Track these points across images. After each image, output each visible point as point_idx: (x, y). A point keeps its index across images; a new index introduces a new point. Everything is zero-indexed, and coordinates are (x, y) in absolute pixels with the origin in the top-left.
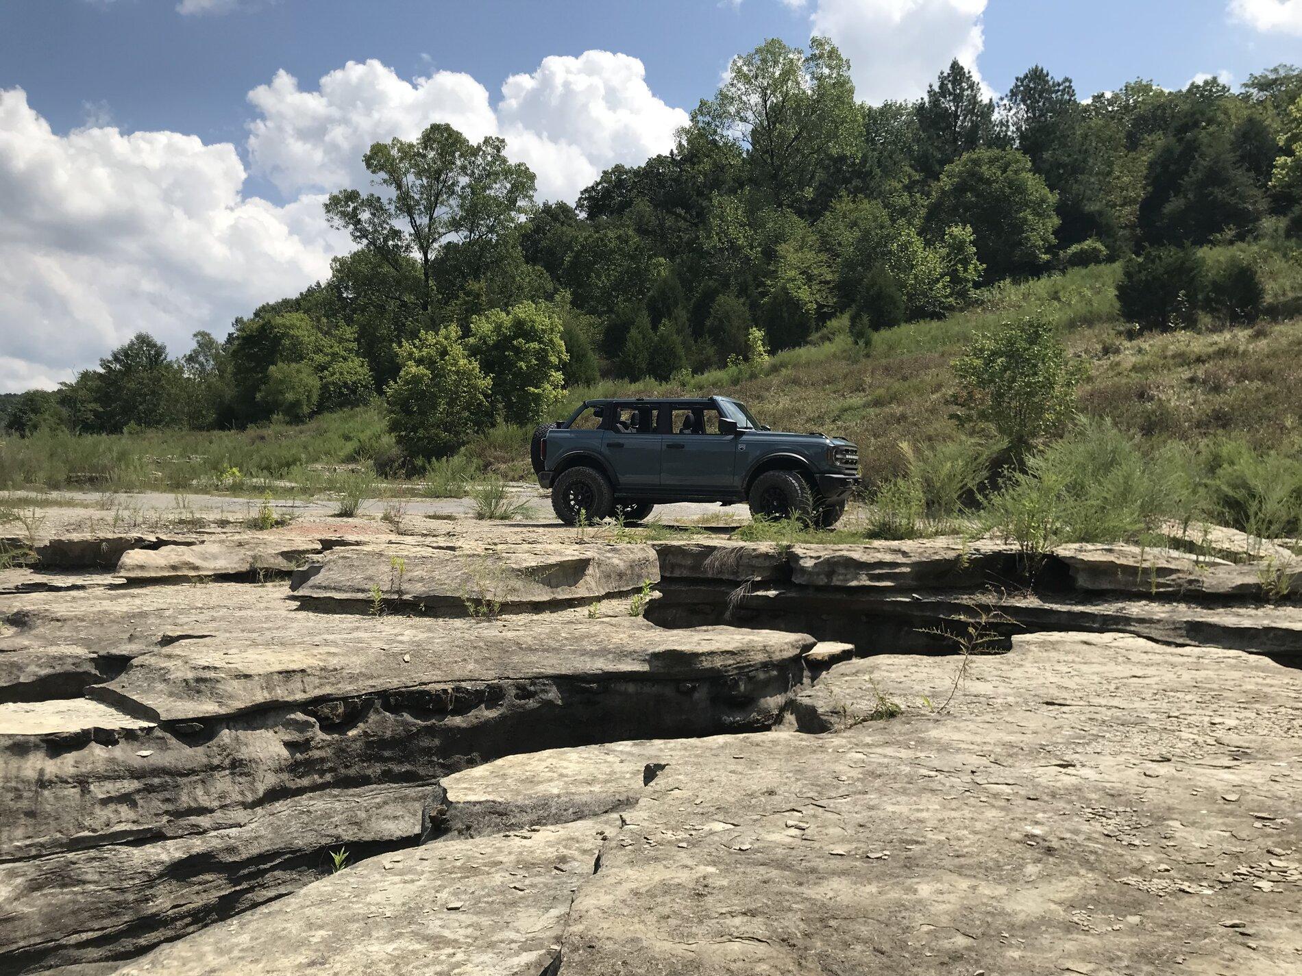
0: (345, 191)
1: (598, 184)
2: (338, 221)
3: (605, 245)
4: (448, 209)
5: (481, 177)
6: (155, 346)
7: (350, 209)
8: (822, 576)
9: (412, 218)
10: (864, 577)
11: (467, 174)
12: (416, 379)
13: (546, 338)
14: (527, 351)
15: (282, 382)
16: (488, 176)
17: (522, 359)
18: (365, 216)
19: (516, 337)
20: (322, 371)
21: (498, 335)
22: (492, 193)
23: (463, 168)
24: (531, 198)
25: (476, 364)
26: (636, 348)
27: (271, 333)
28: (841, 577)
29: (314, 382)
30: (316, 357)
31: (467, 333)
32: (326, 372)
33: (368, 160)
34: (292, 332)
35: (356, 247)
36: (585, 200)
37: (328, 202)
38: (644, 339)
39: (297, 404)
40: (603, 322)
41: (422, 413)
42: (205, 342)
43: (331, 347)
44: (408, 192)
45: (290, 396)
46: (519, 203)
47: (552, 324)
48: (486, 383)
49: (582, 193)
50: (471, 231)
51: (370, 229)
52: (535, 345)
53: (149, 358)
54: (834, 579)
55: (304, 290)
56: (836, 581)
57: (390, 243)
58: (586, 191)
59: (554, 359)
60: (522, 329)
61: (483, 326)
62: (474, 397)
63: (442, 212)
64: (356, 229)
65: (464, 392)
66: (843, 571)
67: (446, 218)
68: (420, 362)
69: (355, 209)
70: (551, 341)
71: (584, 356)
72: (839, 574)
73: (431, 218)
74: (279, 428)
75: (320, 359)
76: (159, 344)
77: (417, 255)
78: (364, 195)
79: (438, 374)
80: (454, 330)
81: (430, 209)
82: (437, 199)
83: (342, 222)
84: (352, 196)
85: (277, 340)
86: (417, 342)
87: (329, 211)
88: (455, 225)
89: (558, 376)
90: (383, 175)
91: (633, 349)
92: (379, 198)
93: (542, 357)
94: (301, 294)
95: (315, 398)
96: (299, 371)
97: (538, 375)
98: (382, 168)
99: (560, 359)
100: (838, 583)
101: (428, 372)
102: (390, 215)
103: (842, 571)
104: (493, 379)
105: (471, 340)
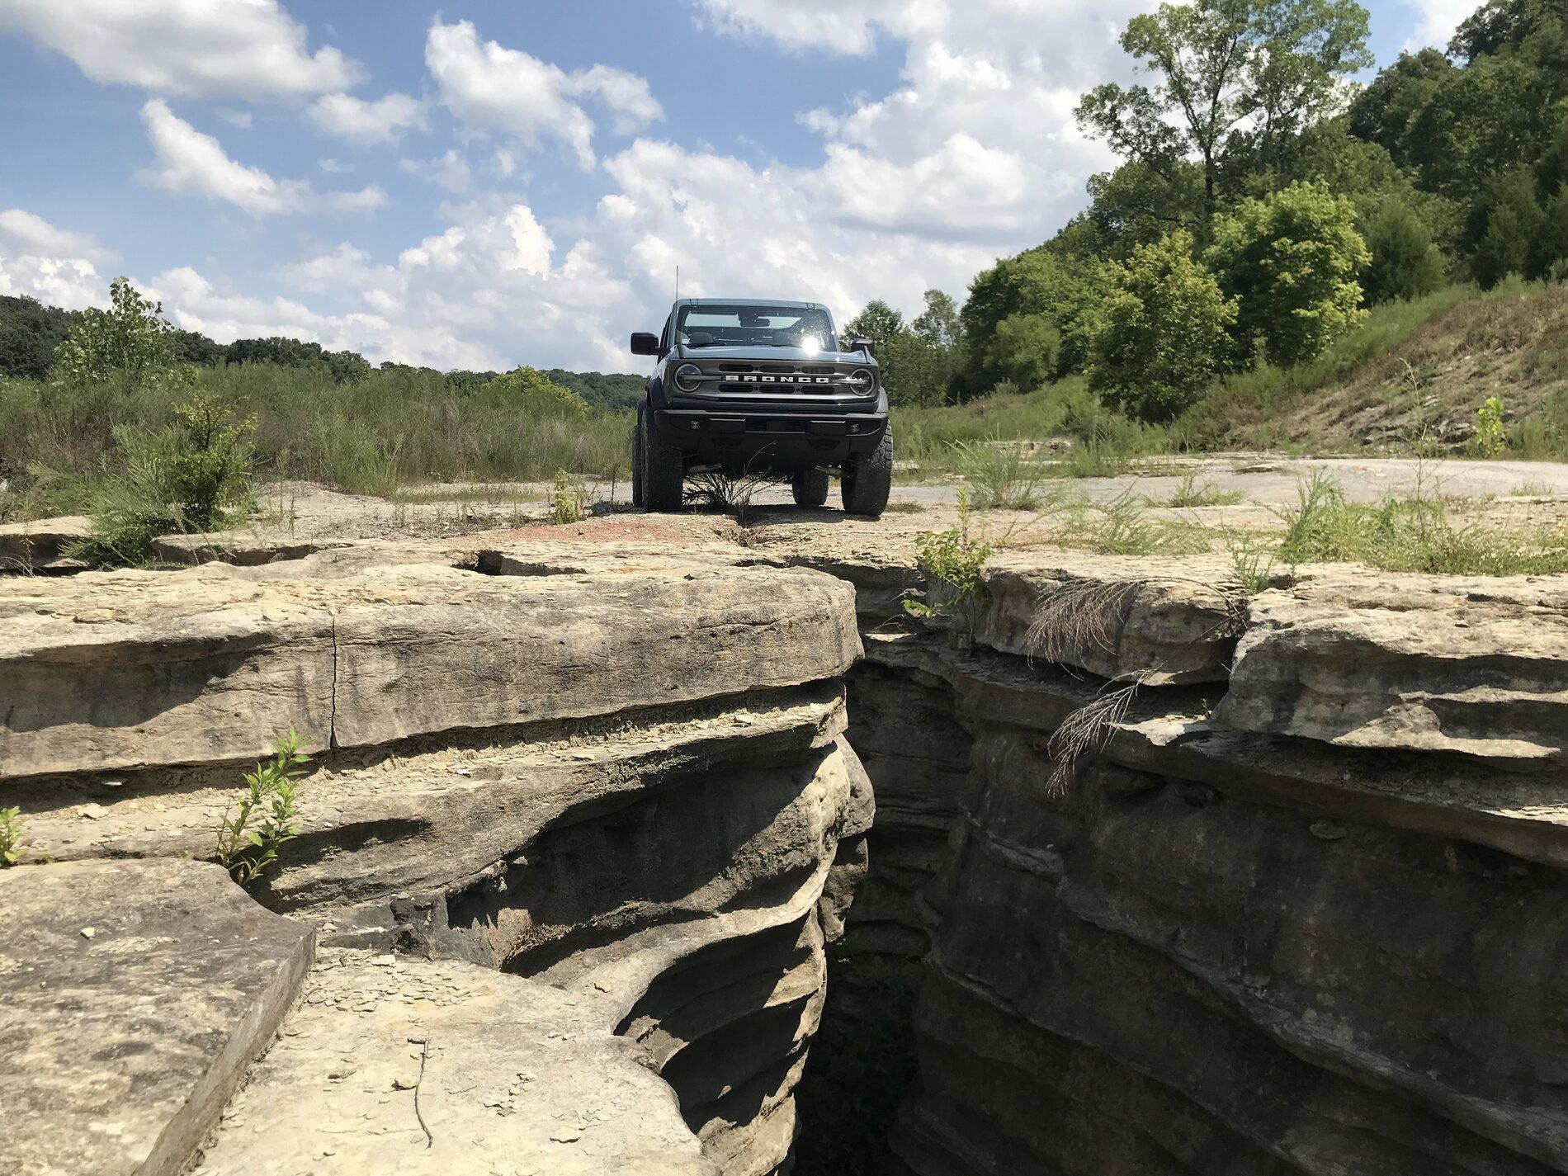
0: (1101, 87)
1: (1482, 11)
2: (1092, 128)
3: (1476, 88)
4: (1239, 86)
5: (1284, 32)
6: (889, 313)
7: (1107, 111)
8: (1258, 702)
9: (1188, 107)
10: (1420, 714)
11: (1264, 32)
12: (1122, 315)
13: (1327, 231)
14: (1296, 256)
15: (1012, 340)
16: (1294, 28)
17: (1288, 268)
18: (1125, 115)
19: (1276, 237)
20: (1066, 323)
21: (1252, 236)
22: (1298, 51)
23: (1259, 25)
24: (1361, 46)
25: (1212, 282)
26: (1506, 233)
27: (1006, 281)
28: (1323, 710)
29: (1053, 339)
30: (1059, 305)
31: (1203, 238)
32: (1072, 323)
33: (1128, 42)
34: (1029, 277)
35: (1121, 161)
36: (1463, 38)
37: (1080, 106)
38: (1520, 219)
39: (1030, 366)
40: (1464, 206)
41: (1138, 361)
42: (939, 303)
43: (1079, 291)
44: (1182, 73)
45: (1020, 357)
46: (1343, 58)
47: (1338, 208)
48: (1229, 310)
49: (1459, 29)
50: (1270, 110)
51: (1134, 132)
52: (1309, 246)
53: (884, 328)
54: (1300, 713)
55: (1063, 226)
56: (1304, 724)
57: (1161, 146)
58: (1465, 25)
59: (1341, 263)
60: (1289, 225)
61: (1230, 229)
62: (1209, 331)
63: (1229, 93)
64: (1115, 135)
65: (1197, 325)
66: (1336, 688)
67: (1234, 98)
68: (1132, 288)
69: (1113, 109)
70: (1335, 236)
71: (1419, 258)
72: (1318, 698)
73: (1215, 103)
74: (1005, 399)
75: (1065, 307)
76: (894, 310)
77: (1195, 157)
78: (1125, 89)
79: (1154, 303)
80: (1182, 238)
81: (1214, 91)
82: (1222, 77)
83: (1099, 129)
84: (1108, 93)
85: (1014, 288)
86: (1131, 261)
87: (1081, 118)
88: (1246, 105)
89: (1353, 290)
90: (1149, 57)
91: (1499, 236)
92: (1145, 90)
93: (1321, 263)
94: (1060, 231)
95: (1054, 360)
96: (1033, 326)
97: (1316, 287)
98: (1145, 48)
99: (1356, 263)
100: (1311, 731)
101: (1137, 300)
102: (1160, 109)
103: (1327, 684)
104: (1240, 303)
105: (1213, 250)
